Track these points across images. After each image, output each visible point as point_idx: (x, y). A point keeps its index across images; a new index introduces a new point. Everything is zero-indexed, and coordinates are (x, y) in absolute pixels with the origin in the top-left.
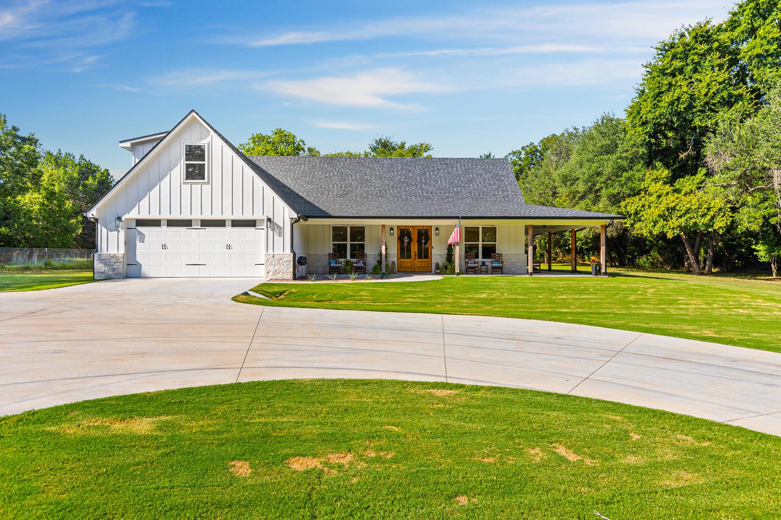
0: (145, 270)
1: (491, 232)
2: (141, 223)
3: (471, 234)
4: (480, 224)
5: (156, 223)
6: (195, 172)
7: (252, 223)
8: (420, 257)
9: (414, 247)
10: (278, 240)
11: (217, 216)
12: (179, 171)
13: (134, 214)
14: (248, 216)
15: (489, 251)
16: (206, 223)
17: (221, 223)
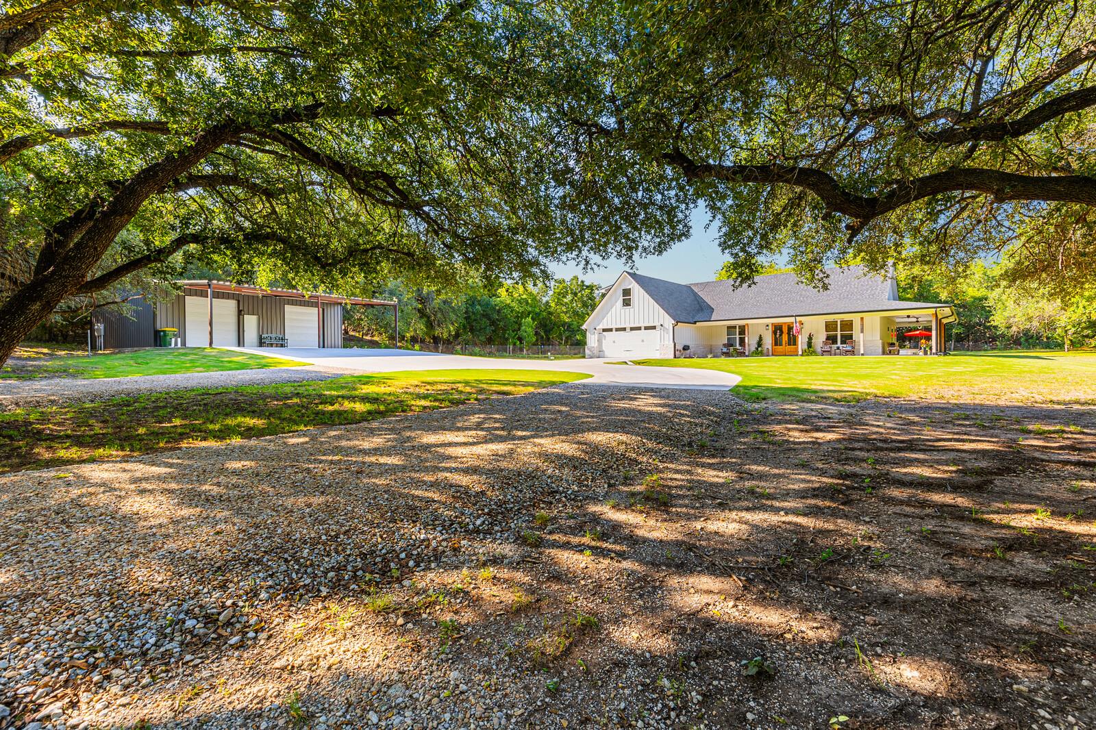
0: (607, 354)
1: (848, 325)
2: (604, 330)
3: (830, 326)
4: (838, 318)
5: (611, 330)
6: (627, 303)
7: (654, 328)
8: (789, 344)
9: (785, 337)
10: (666, 336)
11: (637, 325)
12: (620, 302)
13: (601, 327)
14: (651, 324)
15: (847, 339)
16: (632, 329)
17: (639, 328)
